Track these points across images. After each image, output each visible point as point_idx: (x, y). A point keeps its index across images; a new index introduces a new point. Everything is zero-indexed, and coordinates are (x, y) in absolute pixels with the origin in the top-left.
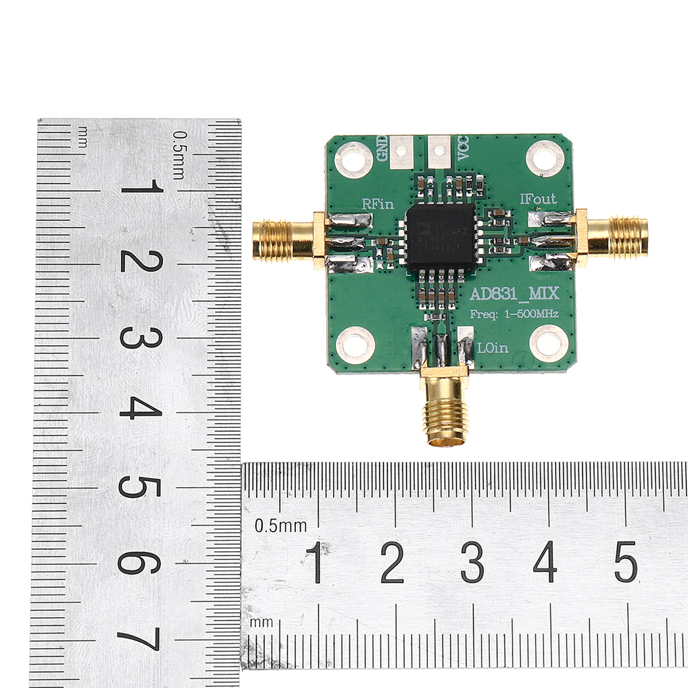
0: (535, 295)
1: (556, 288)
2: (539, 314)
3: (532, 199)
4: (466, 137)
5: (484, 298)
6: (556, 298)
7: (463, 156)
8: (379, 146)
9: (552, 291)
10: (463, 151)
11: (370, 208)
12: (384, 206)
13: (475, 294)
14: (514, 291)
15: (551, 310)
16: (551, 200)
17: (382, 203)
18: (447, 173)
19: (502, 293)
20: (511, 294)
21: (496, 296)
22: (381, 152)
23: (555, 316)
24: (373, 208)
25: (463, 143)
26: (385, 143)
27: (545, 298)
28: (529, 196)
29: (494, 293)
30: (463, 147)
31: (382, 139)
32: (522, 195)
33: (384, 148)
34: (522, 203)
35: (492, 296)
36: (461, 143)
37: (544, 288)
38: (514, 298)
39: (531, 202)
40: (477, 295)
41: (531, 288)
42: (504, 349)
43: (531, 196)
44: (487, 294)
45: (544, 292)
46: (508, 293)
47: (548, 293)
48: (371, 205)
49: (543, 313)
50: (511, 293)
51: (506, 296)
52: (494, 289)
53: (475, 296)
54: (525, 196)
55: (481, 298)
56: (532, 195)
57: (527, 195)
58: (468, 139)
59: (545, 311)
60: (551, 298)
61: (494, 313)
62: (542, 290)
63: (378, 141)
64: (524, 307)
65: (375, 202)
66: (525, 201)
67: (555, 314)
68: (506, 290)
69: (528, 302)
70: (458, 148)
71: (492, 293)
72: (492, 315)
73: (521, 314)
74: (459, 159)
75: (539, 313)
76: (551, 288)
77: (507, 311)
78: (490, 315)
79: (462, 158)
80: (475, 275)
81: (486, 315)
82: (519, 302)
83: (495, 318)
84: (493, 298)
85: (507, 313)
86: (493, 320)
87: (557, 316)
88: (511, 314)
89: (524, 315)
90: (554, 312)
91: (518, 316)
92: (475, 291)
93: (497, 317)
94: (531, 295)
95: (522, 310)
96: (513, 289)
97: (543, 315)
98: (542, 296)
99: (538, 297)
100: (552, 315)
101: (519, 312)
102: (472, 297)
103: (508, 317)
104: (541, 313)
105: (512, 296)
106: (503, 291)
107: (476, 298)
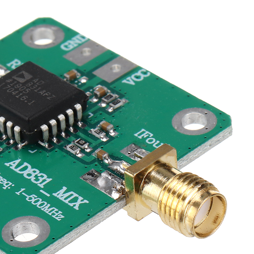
1: (86, 201)
2: (46, 208)
3: (148, 137)
4: (148, 73)
6: (77, 208)
7: (130, 81)
8: (74, 40)
9: (79, 201)
10: (134, 79)
13: (14, 163)
14: (48, 182)
15: (60, 212)
18: (103, 83)
19: (36, 176)
20: (42, 181)
21: (29, 175)
22: (70, 44)
23: (57, 218)
25: (141, 75)
26: (81, 41)
27: (67, 201)
28: (148, 134)
29: (30, 172)
30: (137, 77)
31: (82, 38)
32: (143, 130)
33: (76, 43)
34: (136, 135)
35: (25, 173)
36: (139, 73)
37: (75, 195)
38: (42, 186)
39: (145, 138)
40: (15, 165)
41: (65, 188)
43: (150, 135)
44: (24, 169)
45: (72, 197)
46: (41, 179)
48: (17, 66)
49: (51, 209)
50: (44, 181)
51: (37, 179)
53: (13, 165)
54: (144, 132)
56: (152, 135)
57: (147, 132)
58: (148, 75)
59: (54, 210)
60: (71, 205)
61: (11, 184)
62: (72, 195)
64: (41, 196)
66: (139, 135)
68: (42, 176)
69: (48, 195)
70: (133, 75)
71: (30, 170)
72: (7, 184)
73: (32, 199)
74: (124, 81)
76: (80, 198)
77: (23, 190)
79: (128, 82)
80: (32, 152)
81: (3, 181)
82: (41, 191)
83: (7, 188)
84: (25, 175)
85: (21, 191)
86: (3, 188)
87: (59, 219)
88: (23, 193)
89: (33, 200)
90: (60, 215)
91: (28, 198)
92: (18, 161)
93: (9, 188)
94: (58, 192)
95: (36, 197)
96: (49, 180)
97: (49, 211)
98: (65, 199)
99: (62, 197)
100: (55, 215)
101: (31, 196)
102: (9, 163)
103: (18, 193)
104: (48, 209)
105: (41, 183)
106: (38, 175)
107: (12, 166)
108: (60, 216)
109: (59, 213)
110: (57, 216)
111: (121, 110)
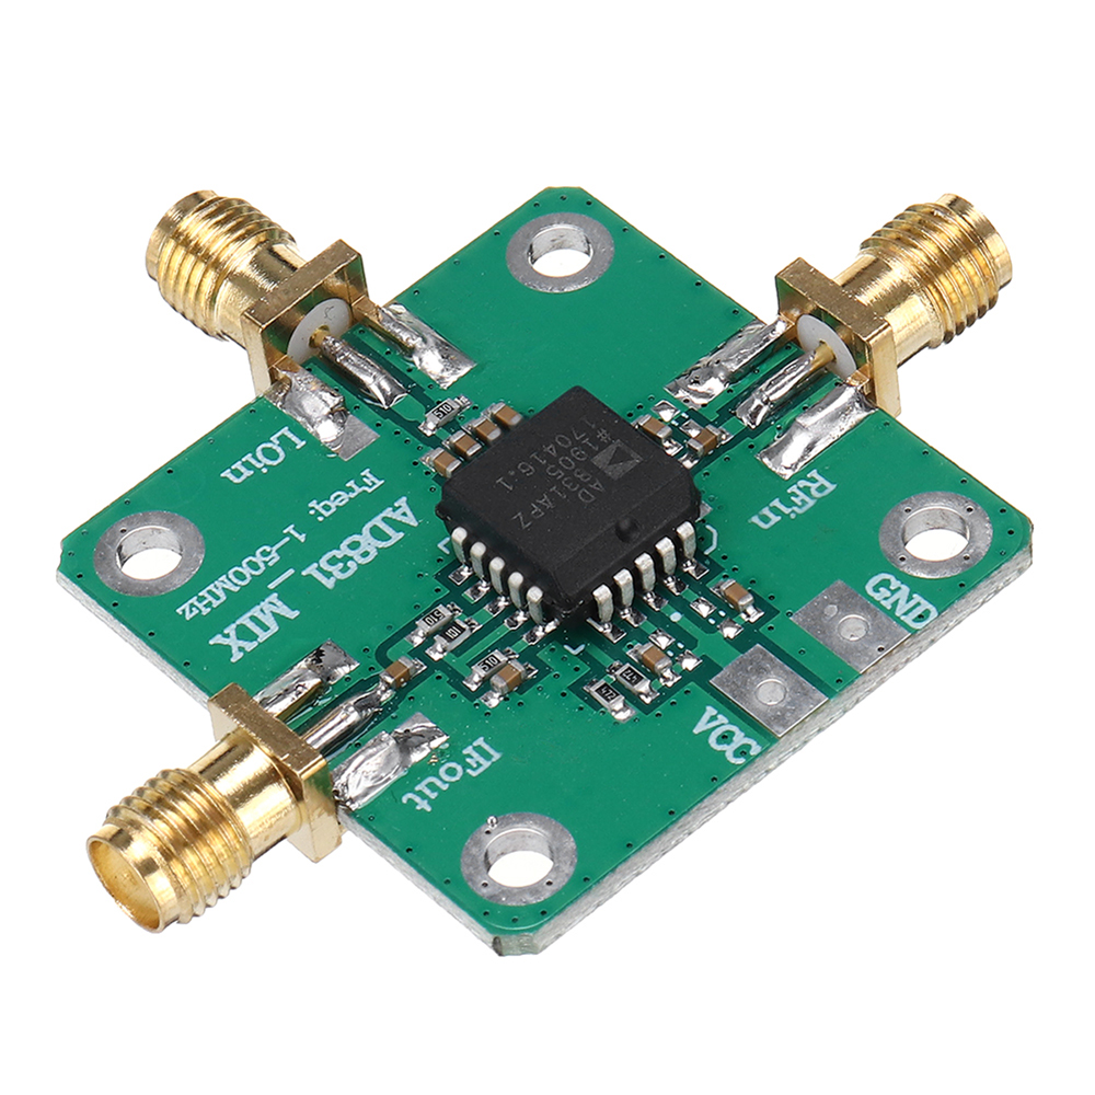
0: (271, 611)
1: (237, 656)
2: (225, 585)
3: (466, 766)
4: (741, 761)
5: (377, 521)
6: (218, 639)
7: (711, 723)
8: (910, 598)
9: (242, 643)
10: (719, 731)
11: (802, 483)
12: (776, 511)
13: (404, 514)
14: (323, 580)
15: (205, 611)
16: (421, 794)
17: (787, 511)
18: (708, 668)
19: (346, 559)
20: (327, 572)
21: (354, 546)
22: (893, 590)
23: (186, 606)
24: (794, 489)
25: (734, 746)
26: (905, 614)
27: (244, 620)
28: (479, 765)
29: (365, 546)
30: (725, 738)
31: (920, 616)
32: (496, 756)
33: (895, 604)
34: (480, 742)
36: (740, 738)
37: (263, 636)
38: (311, 570)
39: (462, 760)
40: (397, 516)
41: (293, 615)
42: (237, 473)
43: (474, 769)
44: (377, 533)
45: (256, 630)
47: (244, 633)
48: (806, 490)
49: (220, 593)
50: (328, 575)
52: (373, 553)
54: (487, 756)
55: (385, 519)
56: (474, 774)
57: (486, 764)
58: (733, 760)
59: (218, 598)
60: (231, 630)
61: (327, 514)
62: (265, 628)
63: (926, 605)
64: (272, 572)
65: (803, 502)
66: (478, 749)
67: (191, 609)
68: (343, 570)
69: (271, 586)
70: (734, 728)
71: (369, 544)
72: (327, 508)
73: (266, 556)
74: (711, 711)
75: (229, 586)
76: (250, 646)
77: (302, 538)
78: (333, 505)
79: (706, 717)
80: (441, 545)
81: (340, 499)
82: (291, 571)
83: (313, 508)
84: (356, 538)
85: (296, 535)
86: (315, 501)
87: (184, 611)
88: (287, 539)
89: (258, 559)
90: (195, 611)
91: (268, 549)
92: (411, 521)
93: (312, 512)
94: (279, 603)
95: (270, 564)
96: (329, 584)
97: (214, 590)
98: (253, 618)
99: (262, 610)
100: (196, 603)
101: (274, 554)
102: (404, 505)
103: (290, 529)
104: (223, 589)
105: (319, 569)
106: (349, 563)
107: (394, 511)
108: (191, 611)
109: (203, 609)
110: (192, 605)
111: (588, 708)
